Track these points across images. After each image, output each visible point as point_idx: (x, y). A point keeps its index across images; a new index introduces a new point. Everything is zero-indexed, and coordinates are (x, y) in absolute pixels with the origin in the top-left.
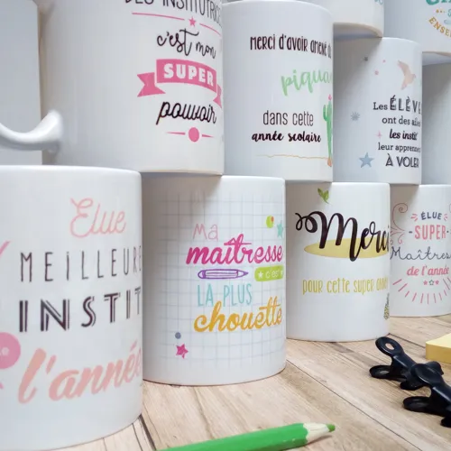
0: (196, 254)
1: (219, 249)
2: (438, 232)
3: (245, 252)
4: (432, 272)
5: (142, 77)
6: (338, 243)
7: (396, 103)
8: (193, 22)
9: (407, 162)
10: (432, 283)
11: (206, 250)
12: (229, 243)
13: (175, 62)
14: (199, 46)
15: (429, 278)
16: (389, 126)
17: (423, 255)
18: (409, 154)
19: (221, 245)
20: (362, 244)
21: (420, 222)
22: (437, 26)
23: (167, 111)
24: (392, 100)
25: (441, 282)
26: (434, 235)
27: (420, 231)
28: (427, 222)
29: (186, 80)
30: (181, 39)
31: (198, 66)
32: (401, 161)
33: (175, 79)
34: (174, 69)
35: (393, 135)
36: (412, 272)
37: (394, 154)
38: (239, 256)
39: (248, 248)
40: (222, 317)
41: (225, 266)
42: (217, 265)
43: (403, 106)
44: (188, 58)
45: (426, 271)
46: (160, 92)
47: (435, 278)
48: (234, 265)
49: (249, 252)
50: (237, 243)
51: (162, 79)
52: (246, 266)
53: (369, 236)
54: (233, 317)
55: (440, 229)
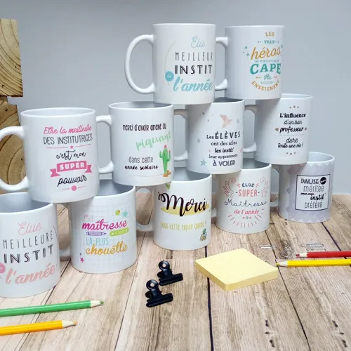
0: (85, 226)
1: (94, 225)
2: (252, 193)
3: (104, 225)
4: (247, 213)
5: (51, 170)
6: (174, 208)
7: (219, 135)
8: (72, 147)
9: (225, 163)
10: (247, 218)
11: (89, 225)
12: (98, 222)
13: (64, 164)
14: (75, 155)
15: (245, 216)
16: (215, 147)
17: (242, 204)
18: (226, 159)
19: (94, 223)
20: (186, 209)
21: (242, 188)
22: (256, 86)
23: (61, 182)
24: (217, 134)
25: (253, 217)
26: (249, 195)
27: (242, 192)
28: (245, 188)
29: (70, 169)
30: (67, 155)
31: (75, 163)
32: (221, 164)
33: (65, 170)
34: (64, 166)
35: (216, 151)
36: (237, 212)
37: (217, 160)
38: (102, 227)
39: (106, 224)
40: (96, 250)
41: (96, 231)
42: (93, 230)
43: (223, 136)
44: (70, 161)
45: (244, 212)
46: (58, 175)
47: (249, 216)
48: (100, 230)
49: (107, 226)
50: (101, 222)
51: (59, 170)
52: (105, 230)
53: (190, 205)
54: (100, 250)
55: (253, 192)
